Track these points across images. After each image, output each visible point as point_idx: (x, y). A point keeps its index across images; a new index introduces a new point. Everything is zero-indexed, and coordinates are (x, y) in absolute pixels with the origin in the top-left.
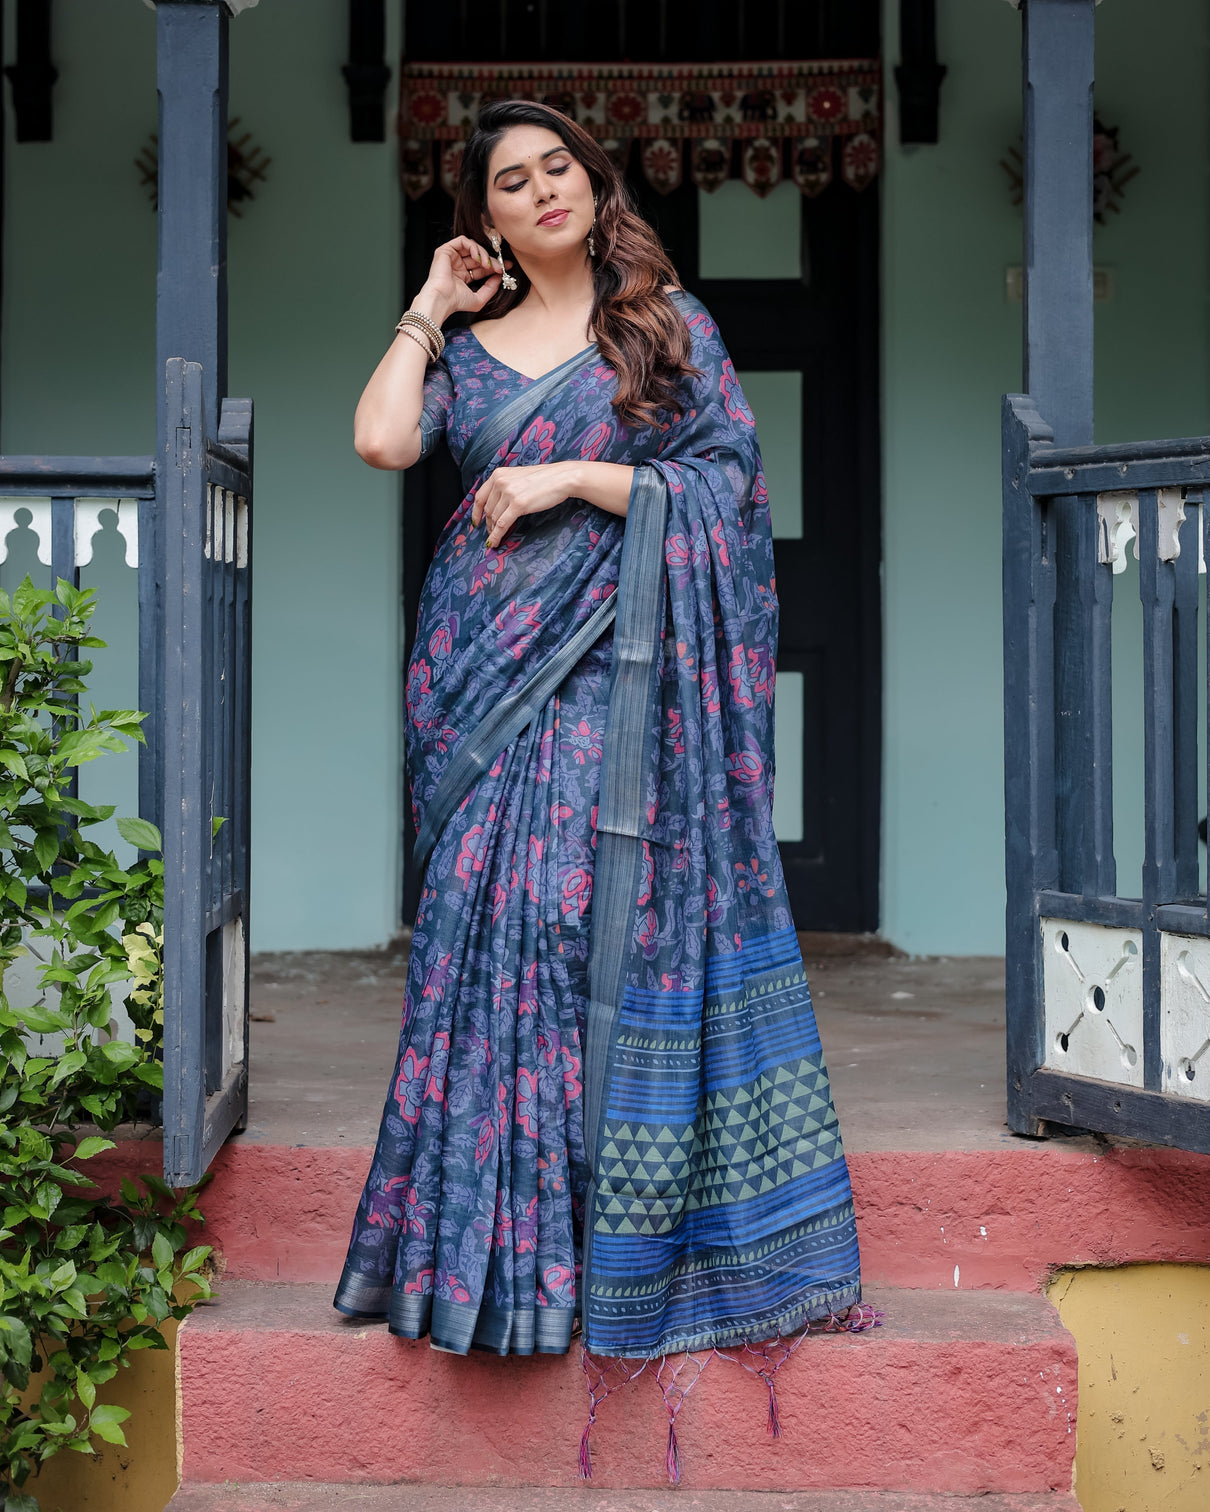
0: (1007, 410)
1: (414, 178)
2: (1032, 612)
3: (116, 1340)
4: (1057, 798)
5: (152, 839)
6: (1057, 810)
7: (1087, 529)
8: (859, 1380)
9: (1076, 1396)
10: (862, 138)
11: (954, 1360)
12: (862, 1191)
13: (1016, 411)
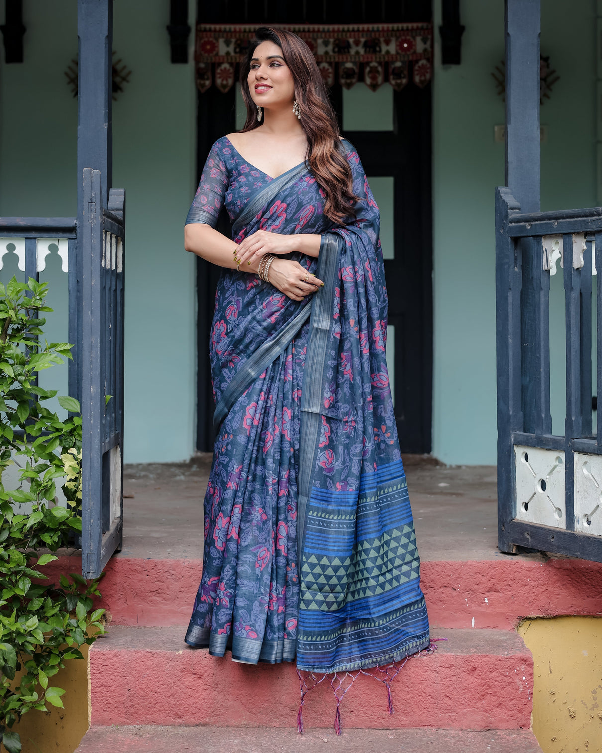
0: (497, 195)
1: (202, 82)
2: (510, 294)
3: (58, 655)
4: (523, 386)
5: (75, 407)
6: (522, 392)
7: (537, 254)
8: (425, 674)
9: (532, 682)
10: (423, 62)
11: (472, 664)
12: (426, 580)
13: (502, 195)
